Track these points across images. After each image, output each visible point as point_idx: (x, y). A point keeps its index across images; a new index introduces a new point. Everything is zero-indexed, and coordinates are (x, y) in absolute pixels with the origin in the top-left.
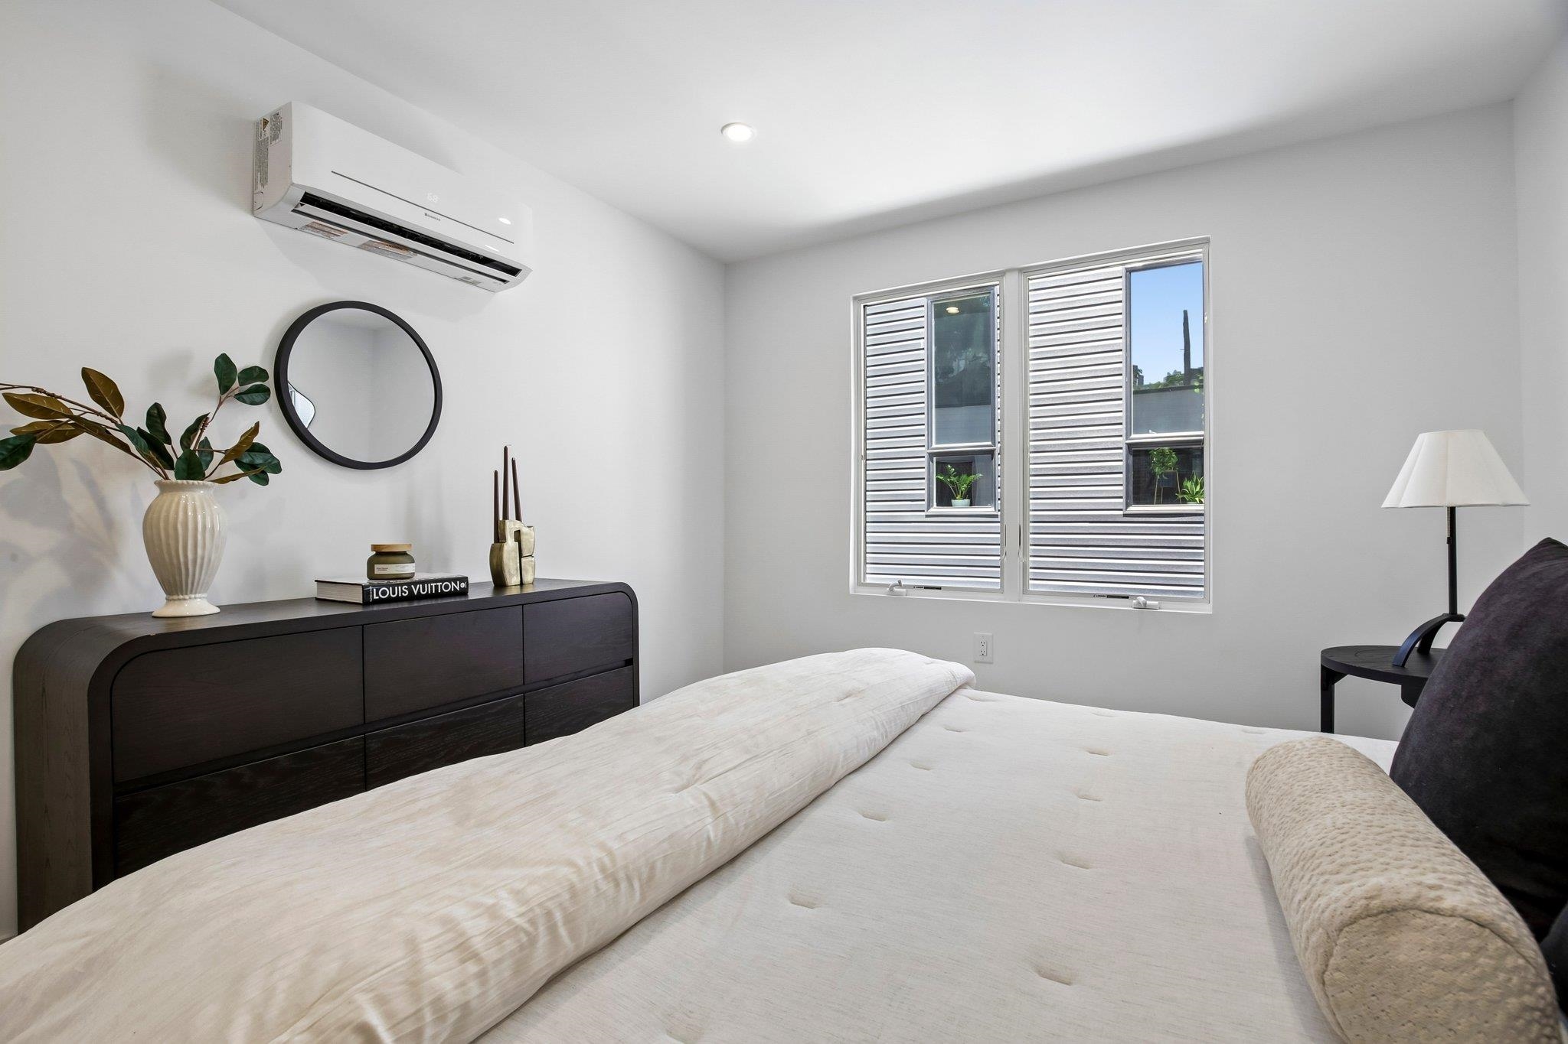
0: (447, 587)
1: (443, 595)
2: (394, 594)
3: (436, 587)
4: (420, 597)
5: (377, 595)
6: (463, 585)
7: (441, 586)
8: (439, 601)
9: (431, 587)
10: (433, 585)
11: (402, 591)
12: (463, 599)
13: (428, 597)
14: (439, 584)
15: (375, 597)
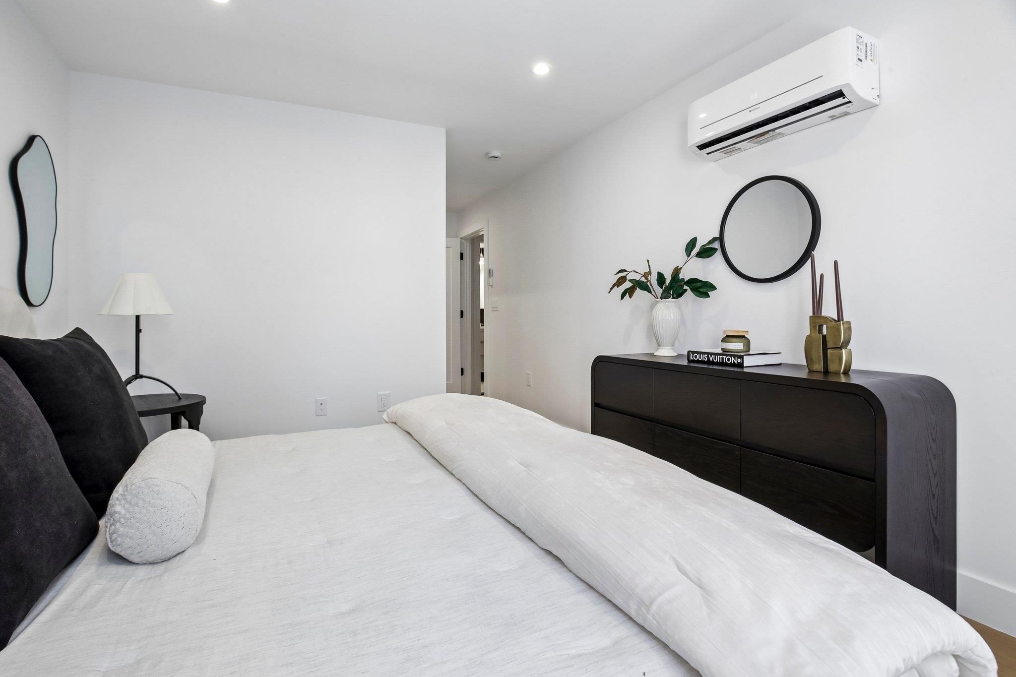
0: (729, 360)
1: (726, 364)
2: (700, 358)
3: (723, 358)
4: (713, 363)
5: (693, 358)
6: (739, 360)
7: (725, 358)
8: (724, 368)
9: (720, 358)
10: (721, 357)
11: (704, 358)
12: (739, 370)
13: (718, 364)
14: (724, 357)
15: (692, 359)
